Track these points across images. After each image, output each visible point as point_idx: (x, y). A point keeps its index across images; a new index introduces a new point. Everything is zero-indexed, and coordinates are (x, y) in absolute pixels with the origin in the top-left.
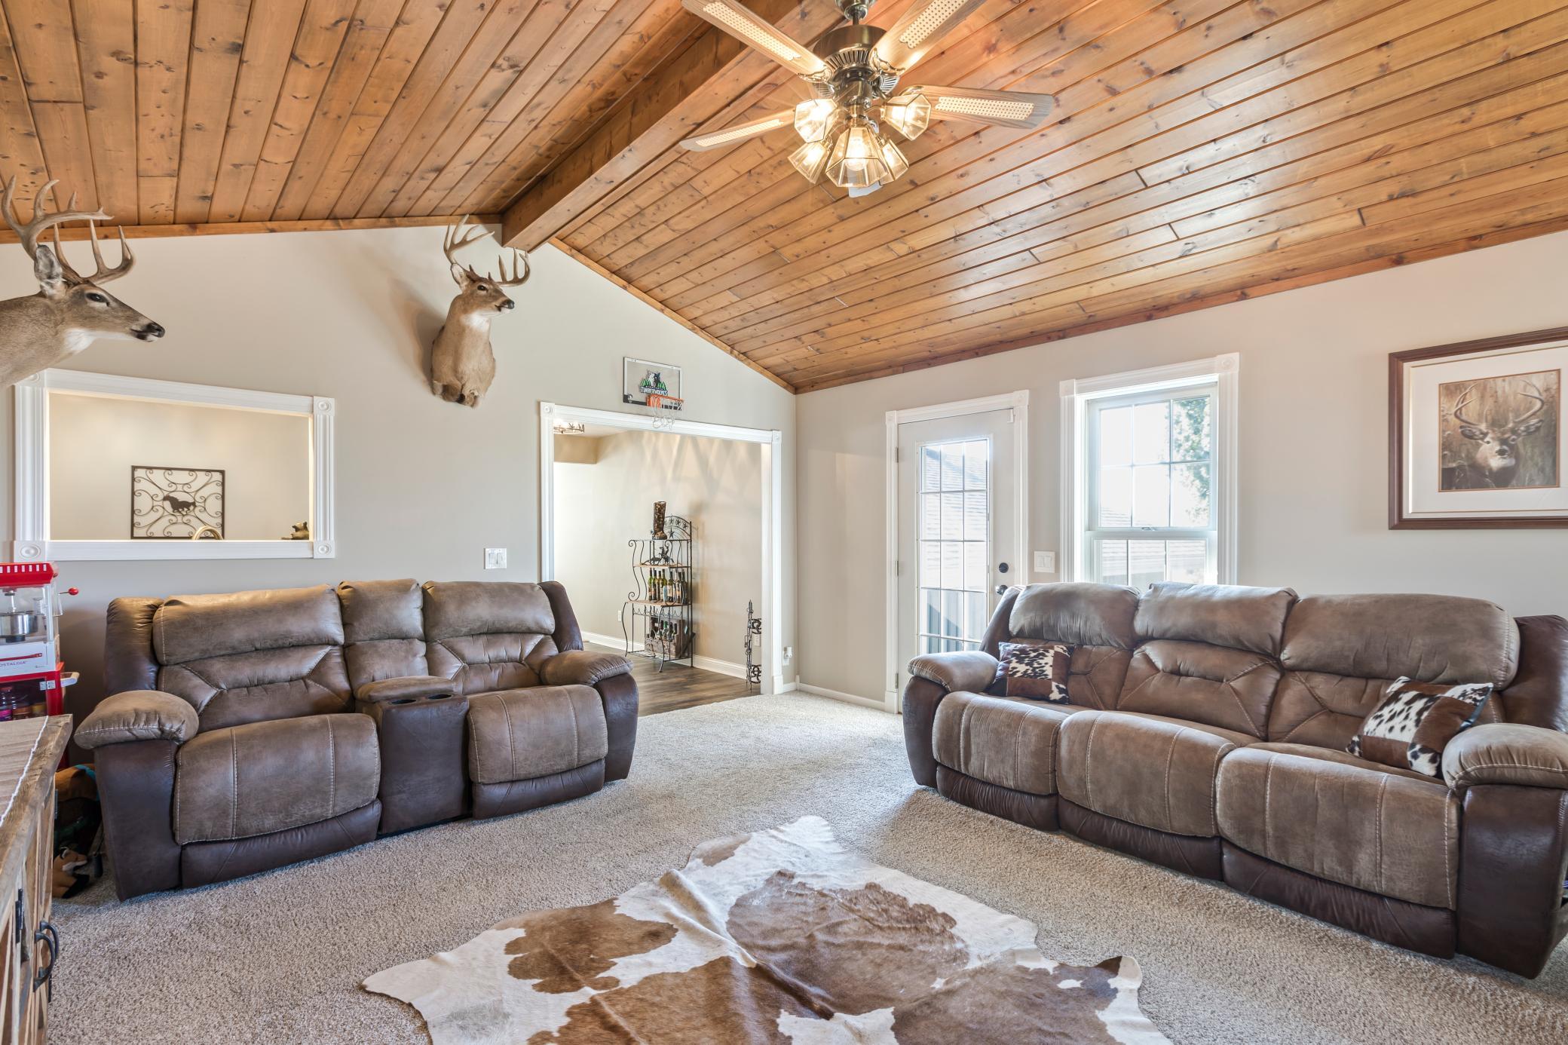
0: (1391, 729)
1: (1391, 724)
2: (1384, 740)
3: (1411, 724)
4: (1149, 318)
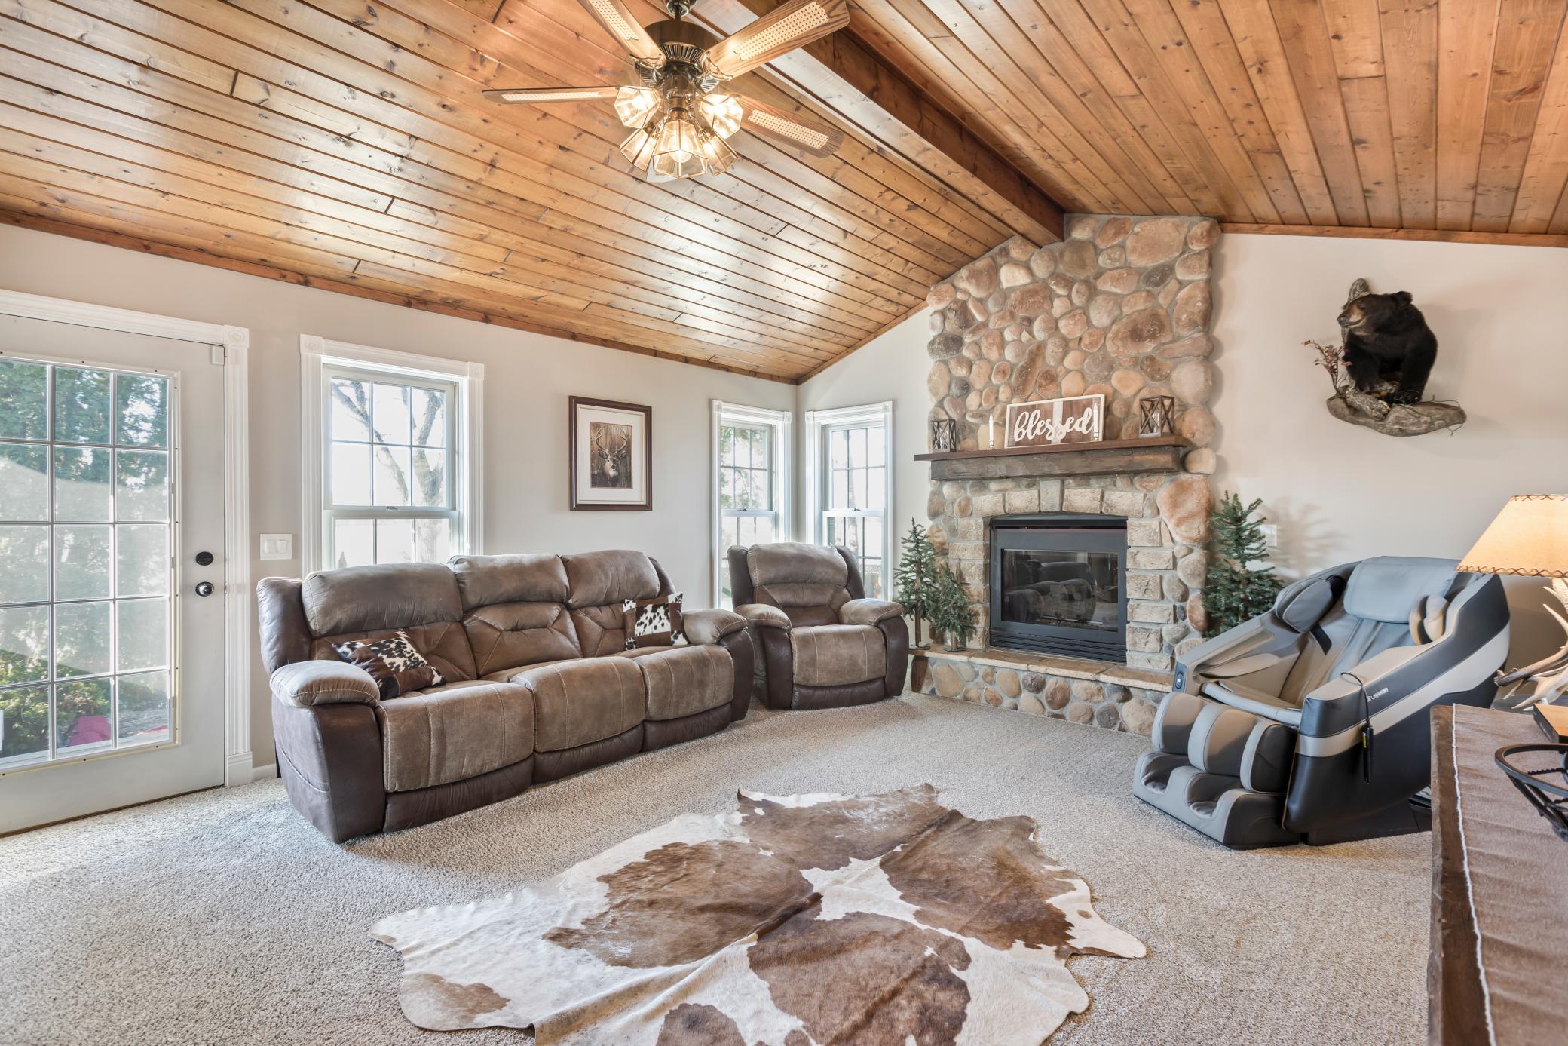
0: (656, 627)
1: (653, 625)
2: (653, 635)
3: (665, 620)
4: (408, 304)
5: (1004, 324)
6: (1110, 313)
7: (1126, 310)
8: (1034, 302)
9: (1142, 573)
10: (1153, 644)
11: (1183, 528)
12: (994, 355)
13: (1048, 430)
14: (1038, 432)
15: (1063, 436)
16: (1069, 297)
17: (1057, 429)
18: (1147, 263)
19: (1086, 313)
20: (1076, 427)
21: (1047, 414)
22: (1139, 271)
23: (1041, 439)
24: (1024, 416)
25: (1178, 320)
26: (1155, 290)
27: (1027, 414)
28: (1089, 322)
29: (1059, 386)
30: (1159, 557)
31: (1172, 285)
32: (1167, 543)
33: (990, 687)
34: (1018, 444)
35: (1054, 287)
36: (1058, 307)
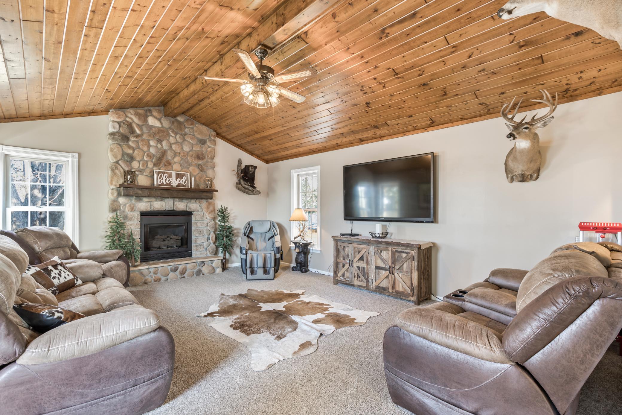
5: (150, 138)
6: (190, 148)
7: (194, 149)
8: (163, 135)
9: (199, 228)
10: (202, 249)
11: (210, 215)
12: (145, 149)
13: (171, 182)
14: (167, 181)
15: (177, 184)
16: (175, 137)
17: (174, 182)
18: (200, 137)
19: (182, 145)
20: (181, 182)
21: (170, 176)
22: (198, 138)
23: (169, 184)
24: (161, 175)
25: (208, 157)
26: (202, 146)
27: (162, 175)
28: (182, 149)
29: (172, 167)
30: (204, 223)
31: (206, 146)
32: (205, 219)
33: (156, 275)
34: (160, 185)
35: (171, 133)
36: (172, 140)
